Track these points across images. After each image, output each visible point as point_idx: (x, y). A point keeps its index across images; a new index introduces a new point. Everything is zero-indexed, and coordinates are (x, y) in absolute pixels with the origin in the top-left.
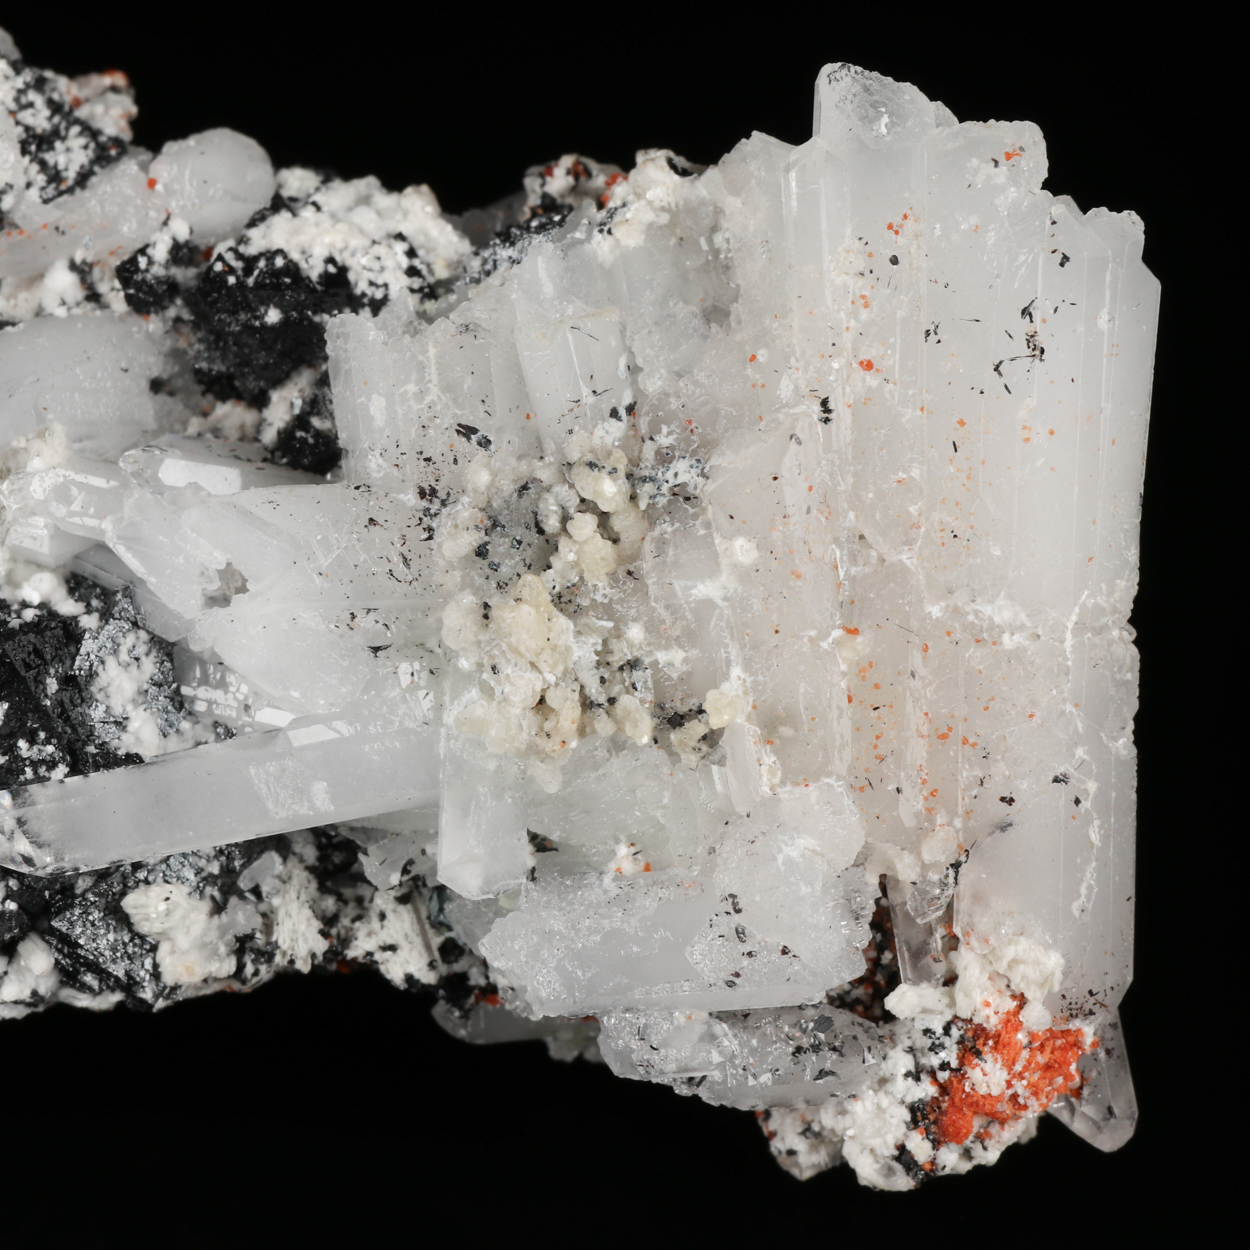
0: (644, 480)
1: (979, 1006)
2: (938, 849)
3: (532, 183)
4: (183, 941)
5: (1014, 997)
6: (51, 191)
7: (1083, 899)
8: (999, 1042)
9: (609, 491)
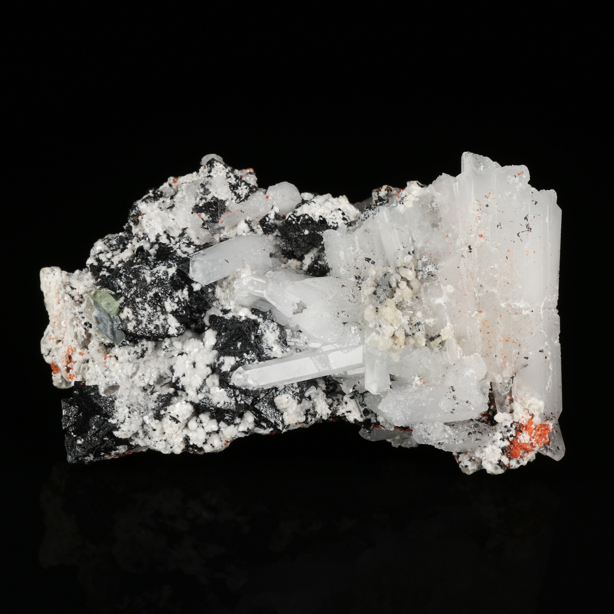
0: (420, 271)
1: (521, 418)
2: (507, 374)
3: (374, 194)
4: (290, 411)
5: (530, 415)
6: (238, 201)
7: (549, 386)
8: (527, 428)
9: (410, 274)
